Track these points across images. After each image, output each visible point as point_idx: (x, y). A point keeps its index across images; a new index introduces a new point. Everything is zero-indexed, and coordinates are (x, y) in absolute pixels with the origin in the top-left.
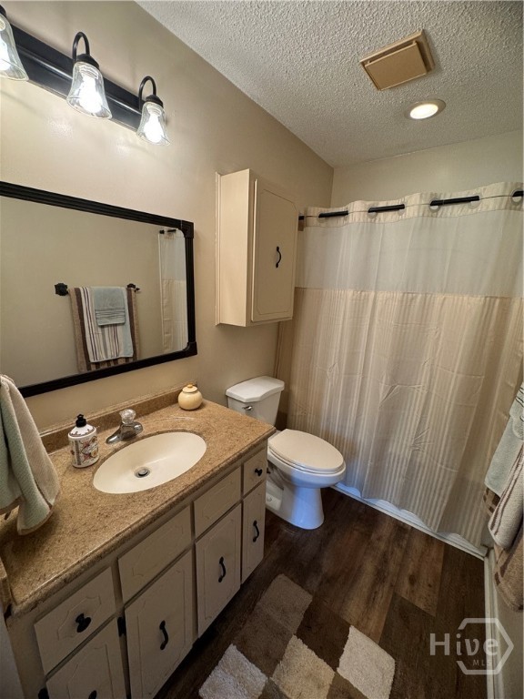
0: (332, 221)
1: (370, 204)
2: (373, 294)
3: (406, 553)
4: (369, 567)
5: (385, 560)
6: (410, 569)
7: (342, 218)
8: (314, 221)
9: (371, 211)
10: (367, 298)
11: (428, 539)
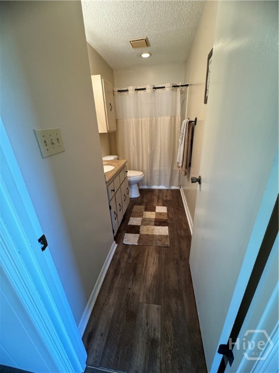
0: (122, 93)
1: (135, 87)
2: (140, 119)
3: (163, 193)
4: (156, 198)
5: (158, 196)
6: (165, 195)
7: (126, 92)
8: (116, 93)
9: (136, 90)
10: (139, 121)
11: (167, 190)
